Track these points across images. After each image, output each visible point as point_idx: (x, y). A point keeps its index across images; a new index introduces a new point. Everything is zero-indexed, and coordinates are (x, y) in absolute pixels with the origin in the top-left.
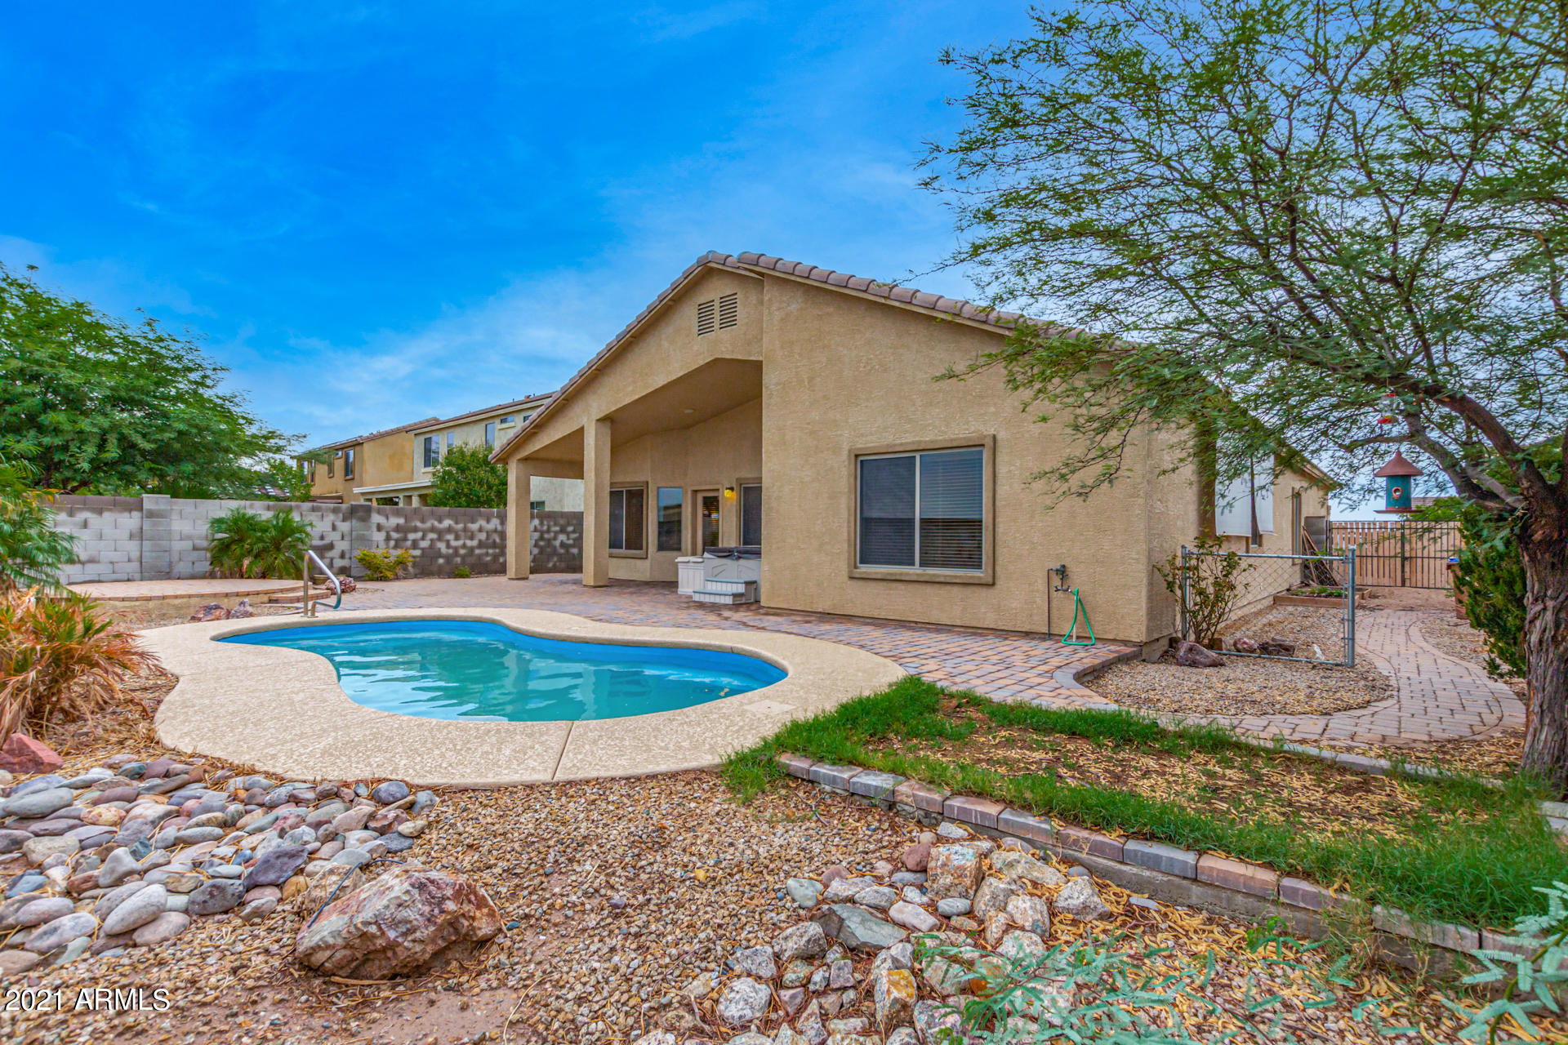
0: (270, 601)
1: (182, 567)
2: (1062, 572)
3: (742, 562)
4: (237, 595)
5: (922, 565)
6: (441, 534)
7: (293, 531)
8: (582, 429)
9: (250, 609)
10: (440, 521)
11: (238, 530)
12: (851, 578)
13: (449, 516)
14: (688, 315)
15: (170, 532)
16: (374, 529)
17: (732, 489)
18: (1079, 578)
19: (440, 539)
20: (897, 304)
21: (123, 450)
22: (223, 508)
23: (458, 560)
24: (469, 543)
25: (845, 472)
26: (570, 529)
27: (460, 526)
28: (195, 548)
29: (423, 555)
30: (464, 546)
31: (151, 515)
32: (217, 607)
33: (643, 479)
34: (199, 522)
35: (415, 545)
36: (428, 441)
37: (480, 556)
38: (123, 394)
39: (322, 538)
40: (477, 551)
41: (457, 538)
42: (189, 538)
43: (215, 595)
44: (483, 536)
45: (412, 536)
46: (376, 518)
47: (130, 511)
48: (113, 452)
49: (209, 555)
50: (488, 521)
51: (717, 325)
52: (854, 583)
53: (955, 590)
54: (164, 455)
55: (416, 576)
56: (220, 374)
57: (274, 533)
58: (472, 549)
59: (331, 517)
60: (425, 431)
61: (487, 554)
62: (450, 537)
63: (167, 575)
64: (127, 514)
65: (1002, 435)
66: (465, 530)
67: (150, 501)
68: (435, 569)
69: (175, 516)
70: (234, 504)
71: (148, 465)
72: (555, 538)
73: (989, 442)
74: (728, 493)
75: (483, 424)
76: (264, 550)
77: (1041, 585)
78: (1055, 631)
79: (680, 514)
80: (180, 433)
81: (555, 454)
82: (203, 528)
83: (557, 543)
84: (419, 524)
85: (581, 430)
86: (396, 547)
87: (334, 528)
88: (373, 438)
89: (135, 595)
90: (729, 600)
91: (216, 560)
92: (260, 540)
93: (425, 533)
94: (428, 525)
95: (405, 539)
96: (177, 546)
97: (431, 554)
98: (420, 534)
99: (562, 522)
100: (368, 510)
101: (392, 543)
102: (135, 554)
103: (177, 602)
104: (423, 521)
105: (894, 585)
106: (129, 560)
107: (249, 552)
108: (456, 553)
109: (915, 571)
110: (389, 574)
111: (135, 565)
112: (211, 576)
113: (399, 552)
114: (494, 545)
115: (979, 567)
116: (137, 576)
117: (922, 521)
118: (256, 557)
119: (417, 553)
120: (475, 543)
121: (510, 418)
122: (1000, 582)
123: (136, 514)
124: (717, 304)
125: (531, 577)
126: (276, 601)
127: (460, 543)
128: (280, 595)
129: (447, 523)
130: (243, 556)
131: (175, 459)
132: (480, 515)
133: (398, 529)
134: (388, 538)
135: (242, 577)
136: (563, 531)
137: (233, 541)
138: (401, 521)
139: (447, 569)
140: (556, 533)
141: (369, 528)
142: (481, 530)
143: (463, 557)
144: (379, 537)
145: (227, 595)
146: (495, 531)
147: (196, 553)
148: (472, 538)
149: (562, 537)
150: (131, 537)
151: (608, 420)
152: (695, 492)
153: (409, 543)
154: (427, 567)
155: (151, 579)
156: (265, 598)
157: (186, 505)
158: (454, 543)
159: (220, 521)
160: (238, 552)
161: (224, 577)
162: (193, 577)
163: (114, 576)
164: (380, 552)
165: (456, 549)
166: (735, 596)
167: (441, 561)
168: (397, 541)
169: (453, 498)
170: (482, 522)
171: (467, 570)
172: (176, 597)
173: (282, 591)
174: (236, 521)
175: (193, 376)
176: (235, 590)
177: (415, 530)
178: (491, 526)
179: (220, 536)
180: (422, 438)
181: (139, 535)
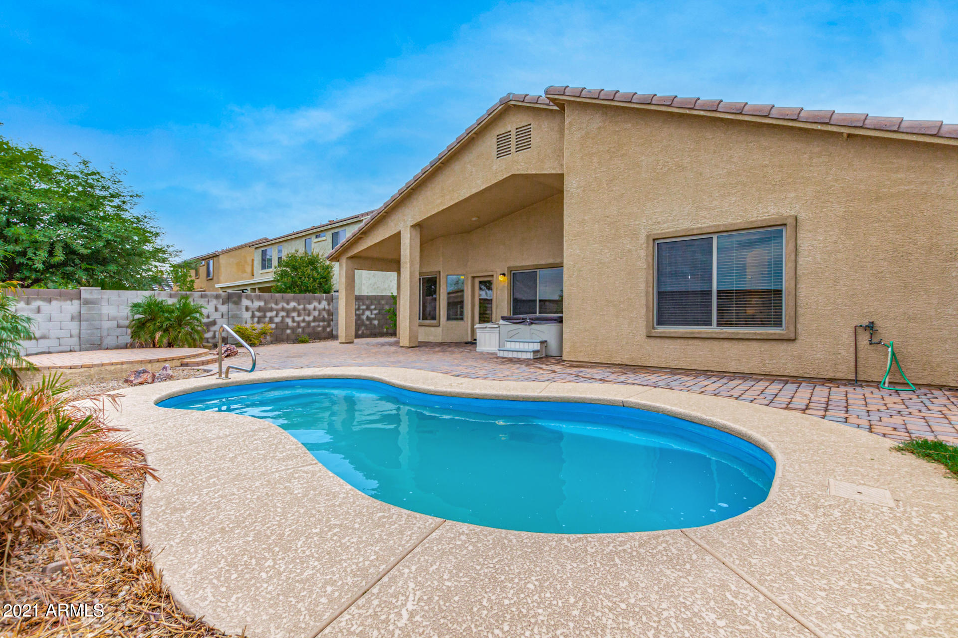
0: (182, 365)
1: (110, 341)
2: (871, 328)
3: (533, 326)
4: (158, 361)
5: (719, 325)
6: (288, 312)
7: (191, 312)
8: (399, 233)
9: (170, 372)
10: (288, 304)
11: (151, 312)
12: (649, 337)
13: (294, 299)
14: (489, 143)
15: (101, 315)
16: (244, 310)
17: (504, 275)
18: (888, 331)
19: (288, 316)
20: (702, 113)
21: (66, 255)
22: (140, 296)
23: (300, 330)
24: (307, 319)
25: (643, 253)
26: (373, 307)
27: (301, 307)
28: (119, 326)
29: (276, 328)
30: (304, 321)
31: (87, 302)
32: (145, 372)
33: (437, 270)
34: (121, 307)
35: (271, 320)
36: (264, 253)
37: (314, 327)
38: (67, 213)
39: (208, 317)
40: (313, 324)
41: (299, 315)
42: (114, 319)
43: (141, 362)
44: (316, 313)
45: (269, 314)
46: (245, 302)
47: (72, 300)
48: (60, 256)
49: (129, 331)
50: (320, 303)
51: (513, 150)
52: (651, 341)
53: (755, 345)
54: (95, 259)
55: (272, 343)
56: (136, 200)
57: (179, 313)
58: (309, 323)
59: (214, 302)
60: (262, 246)
61: (319, 326)
62: (295, 314)
63: (98, 346)
64: (69, 302)
65: (802, 215)
66: (304, 309)
67: (87, 292)
68: (285, 337)
69: (104, 303)
70: (147, 293)
71: (84, 266)
72: (363, 314)
73: (791, 222)
74: (501, 278)
75: (303, 239)
76: (171, 326)
77: (847, 337)
78: (862, 377)
79: (462, 296)
80: (108, 242)
81: (375, 254)
82: (126, 311)
83: (364, 317)
84: (274, 306)
85: (398, 235)
86: (258, 322)
87: (216, 309)
88: (224, 252)
89: (79, 363)
90: (530, 356)
91: (135, 335)
92: (168, 319)
93: (278, 311)
94: (280, 306)
95: (265, 317)
96: (106, 325)
97: (282, 326)
98: (274, 313)
99: (367, 302)
100: (240, 297)
101: (256, 320)
102: (75, 332)
103: (113, 368)
104: (276, 304)
105: (691, 342)
106: (71, 336)
107: (160, 328)
108: (299, 326)
109: (713, 329)
110: (256, 342)
111: (76, 340)
112: (132, 346)
113: (261, 326)
114: (323, 320)
115: (781, 325)
116: (77, 348)
117: (719, 292)
118: (164, 332)
119: (273, 326)
120: (311, 318)
121: (322, 234)
122: (802, 337)
123: (76, 302)
124: (513, 133)
125: (356, 341)
126: (187, 365)
127: (301, 318)
128: (188, 360)
129: (293, 304)
130: (155, 331)
131: (104, 262)
132: (315, 298)
133: (260, 309)
134: (253, 316)
135: (154, 346)
136: (368, 309)
137: (148, 321)
138: (262, 304)
139: (293, 337)
140: (364, 310)
141: (240, 309)
142: (315, 309)
143: (303, 328)
144: (247, 315)
145: (150, 361)
146: (324, 309)
147: (120, 330)
148: (309, 315)
149: (368, 313)
150: (72, 319)
151: (419, 226)
152: (474, 277)
153: (267, 319)
154: (279, 337)
155: (87, 350)
156: (178, 363)
157: (112, 295)
158: (297, 319)
159: (136, 306)
160: (152, 328)
161: (141, 346)
162: (117, 348)
163: (61, 348)
164: (248, 326)
165: (298, 323)
166: (535, 352)
167: (289, 331)
168: (259, 318)
169: (290, 288)
170: (316, 304)
171: (307, 338)
172: (112, 364)
173: (190, 357)
174: (149, 305)
175: (116, 202)
176: (156, 357)
177: (271, 310)
178: (321, 306)
179: (137, 316)
180: (260, 250)
181: (78, 317)
